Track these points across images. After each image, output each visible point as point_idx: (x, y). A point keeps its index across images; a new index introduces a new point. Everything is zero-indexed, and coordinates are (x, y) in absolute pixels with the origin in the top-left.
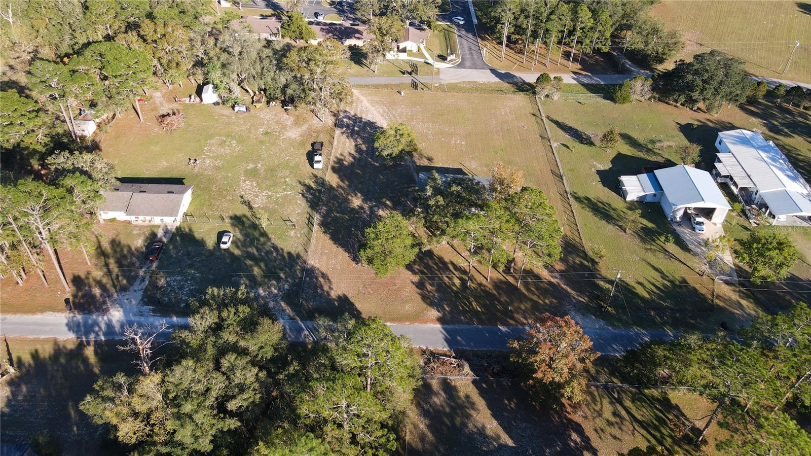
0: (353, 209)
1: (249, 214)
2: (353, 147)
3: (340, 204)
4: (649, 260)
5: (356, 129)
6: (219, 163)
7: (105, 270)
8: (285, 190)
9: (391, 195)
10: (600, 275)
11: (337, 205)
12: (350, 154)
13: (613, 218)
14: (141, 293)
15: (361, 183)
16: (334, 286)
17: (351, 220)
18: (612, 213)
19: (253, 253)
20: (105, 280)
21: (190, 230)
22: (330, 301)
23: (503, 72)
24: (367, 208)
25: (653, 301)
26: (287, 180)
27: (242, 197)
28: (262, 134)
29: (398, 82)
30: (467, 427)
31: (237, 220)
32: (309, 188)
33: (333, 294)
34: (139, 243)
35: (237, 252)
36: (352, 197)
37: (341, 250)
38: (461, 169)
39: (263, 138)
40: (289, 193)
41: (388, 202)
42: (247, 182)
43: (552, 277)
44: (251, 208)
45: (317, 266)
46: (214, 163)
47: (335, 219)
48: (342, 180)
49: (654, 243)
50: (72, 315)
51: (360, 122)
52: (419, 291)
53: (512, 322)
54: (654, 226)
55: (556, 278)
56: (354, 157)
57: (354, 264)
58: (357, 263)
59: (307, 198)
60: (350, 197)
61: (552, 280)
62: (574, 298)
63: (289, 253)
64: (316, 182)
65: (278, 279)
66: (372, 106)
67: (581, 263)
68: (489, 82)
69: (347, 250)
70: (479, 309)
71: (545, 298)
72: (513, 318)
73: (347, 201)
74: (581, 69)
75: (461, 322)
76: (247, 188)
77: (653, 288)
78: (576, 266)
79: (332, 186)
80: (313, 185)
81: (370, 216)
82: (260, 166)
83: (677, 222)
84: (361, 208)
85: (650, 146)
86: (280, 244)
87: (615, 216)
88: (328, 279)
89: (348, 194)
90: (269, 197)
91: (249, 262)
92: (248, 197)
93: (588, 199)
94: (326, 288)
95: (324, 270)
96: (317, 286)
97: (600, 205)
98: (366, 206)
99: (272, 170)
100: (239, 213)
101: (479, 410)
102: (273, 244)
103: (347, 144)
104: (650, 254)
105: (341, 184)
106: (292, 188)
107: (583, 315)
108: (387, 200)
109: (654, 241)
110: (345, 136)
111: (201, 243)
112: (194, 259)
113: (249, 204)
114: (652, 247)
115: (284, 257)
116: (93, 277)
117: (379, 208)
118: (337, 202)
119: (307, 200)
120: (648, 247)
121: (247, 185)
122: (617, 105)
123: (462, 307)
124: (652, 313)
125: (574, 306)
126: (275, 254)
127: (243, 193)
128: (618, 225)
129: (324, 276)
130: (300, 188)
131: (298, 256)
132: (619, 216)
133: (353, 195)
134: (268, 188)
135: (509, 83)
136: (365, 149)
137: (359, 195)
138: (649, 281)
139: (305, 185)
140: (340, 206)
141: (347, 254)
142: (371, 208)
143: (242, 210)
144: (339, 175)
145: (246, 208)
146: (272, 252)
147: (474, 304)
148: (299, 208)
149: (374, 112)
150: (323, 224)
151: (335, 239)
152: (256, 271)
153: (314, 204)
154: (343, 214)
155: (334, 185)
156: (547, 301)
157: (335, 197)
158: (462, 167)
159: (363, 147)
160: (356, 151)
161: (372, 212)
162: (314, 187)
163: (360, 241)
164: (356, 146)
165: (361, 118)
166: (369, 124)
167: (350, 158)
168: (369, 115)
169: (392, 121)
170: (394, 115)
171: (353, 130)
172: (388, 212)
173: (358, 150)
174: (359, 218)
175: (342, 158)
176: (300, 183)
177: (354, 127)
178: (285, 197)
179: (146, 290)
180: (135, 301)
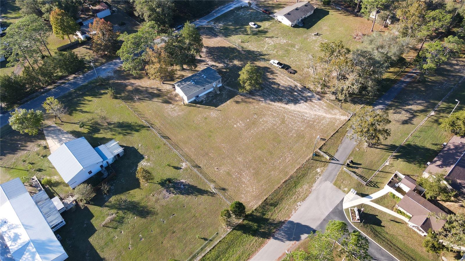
0: (234, 60)
1: (263, 36)
2: (279, 82)
9: (228, 74)
12: (274, 79)
13: (118, 127)
17: (228, 56)
18: (119, 130)
21: (270, 21)
24: (228, 63)
25: (82, 97)
27: (277, 37)
38: (216, 107)
40: (265, 49)
41: (225, 70)
44: (267, 37)
45: (216, 38)
47: (233, 52)
49: (90, 125)
56: (270, 79)
59: (256, 52)
60: (242, 62)
64: (264, 59)
65: (222, 30)
66: (316, 115)
67: (121, 95)
77: (84, 102)
78: (122, 92)
79: (256, 61)
86: (237, 36)
87: (117, 129)
88: (207, 38)
89: (244, 63)
90: (269, 43)
93: (137, 131)
95: (212, 39)
96: (207, 35)
97: (129, 131)
98: (231, 64)
99: (287, 51)
100: (267, 34)
102: (240, 34)
103: (283, 82)
104: (90, 118)
108: (226, 71)
110: (293, 86)
113: (270, 38)
114: (90, 122)
115: (230, 34)
118: (243, 58)
121: (284, 41)
130: (265, 53)
136: (273, 86)
137: (240, 66)
138: (86, 104)
143: (268, 35)
144: (262, 67)
146: (236, 33)
151: (223, 47)
153: (250, 52)
155: (256, 62)
159: (276, 87)
160: (274, 82)
161: (224, 63)
162: (261, 57)
163: (214, 52)
164: (279, 85)
165: (306, 102)
166: (295, 101)
167: (270, 77)
168: (306, 107)
169: (290, 112)
170: (295, 117)
171: (296, 92)
172: (219, 67)
173: (275, 83)
174: (226, 58)
175: (274, 75)
176: (268, 54)
177: (298, 93)
178: (263, 47)
179: (252, 8)
180: (250, 6)
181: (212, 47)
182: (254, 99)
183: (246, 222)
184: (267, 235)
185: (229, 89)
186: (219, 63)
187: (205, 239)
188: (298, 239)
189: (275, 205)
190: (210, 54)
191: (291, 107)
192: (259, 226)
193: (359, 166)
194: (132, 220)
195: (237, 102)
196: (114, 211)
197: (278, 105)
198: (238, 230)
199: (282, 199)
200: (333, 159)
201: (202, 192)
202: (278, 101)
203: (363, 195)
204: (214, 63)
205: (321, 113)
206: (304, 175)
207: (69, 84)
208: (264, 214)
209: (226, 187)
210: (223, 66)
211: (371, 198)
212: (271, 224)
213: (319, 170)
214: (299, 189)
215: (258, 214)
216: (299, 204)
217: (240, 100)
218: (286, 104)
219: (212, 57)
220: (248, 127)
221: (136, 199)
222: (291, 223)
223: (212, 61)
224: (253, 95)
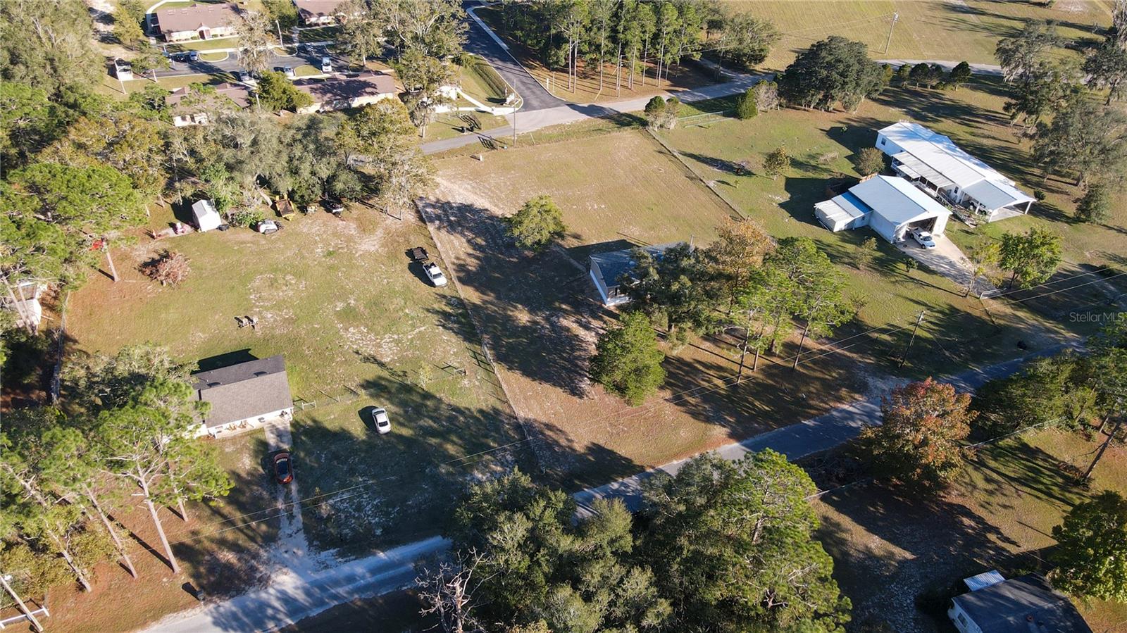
0: (525, 327)
1: (385, 374)
2: (466, 245)
3: (503, 325)
4: (904, 295)
5: (452, 218)
6: (288, 313)
7: (219, 520)
8: (414, 327)
9: (561, 296)
10: (868, 326)
11: (500, 328)
12: (469, 255)
13: (835, 256)
14: (301, 536)
15: (511, 290)
16: (572, 436)
17: (532, 342)
18: (830, 250)
19: (431, 427)
20: (230, 535)
21: (314, 421)
22: (580, 458)
23: (586, 105)
24: (543, 322)
25: (939, 340)
26: (407, 311)
27: (357, 353)
28: (324, 256)
29: (463, 144)
30: (851, 556)
31: (375, 387)
32: (445, 315)
33: (579, 447)
34: (247, 463)
35: (405, 432)
36: (512, 311)
37: (547, 386)
38: (625, 240)
39: (329, 261)
40: (423, 329)
41: (564, 306)
42: (351, 330)
43: (819, 344)
44: (382, 365)
45: (531, 416)
46: (281, 316)
47: (511, 347)
48: (483, 293)
49: (895, 274)
50: (212, 606)
51: (452, 208)
52: (682, 408)
53: (813, 412)
54: (882, 254)
55: (825, 344)
56: (477, 258)
57: (576, 399)
58: (581, 398)
59: (451, 329)
60: (509, 313)
61: (823, 348)
62: (860, 362)
63: (481, 411)
64: (448, 304)
65: (491, 451)
66: (453, 183)
68: (577, 122)
69: (556, 383)
70: (767, 408)
71: (829, 371)
72: (811, 407)
73: (509, 319)
74: (672, 86)
75: (757, 431)
76: (355, 337)
79: (474, 304)
80: (448, 309)
81: (554, 330)
82: (353, 302)
83: (901, 243)
84: (534, 322)
85: (813, 162)
86: (462, 403)
88: (558, 430)
89: (504, 309)
90: (397, 342)
91: (433, 441)
92: (367, 351)
94: (563, 442)
95: (544, 419)
96: (550, 445)
98: (538, 319)
99: (376, 304)
100: (370, 376)
101: (849, 530)
102: (449, 405)
103: (456, 242)
104: (900, 287)
105: (486, 298)
106: (423, 322)
107: (882, 378)
108: (563, 303)
109: (893, 271)
110: (444, 231)
111: (342, 436)
112: (350, 461)
113: (376, 360)
114: (897, 278)
115: (478, 419)
116: (206, 537)
117: (558, 317)
118: (498, 323)
119: (455, 332)
120: (893, 279)
121: (354, 334)
122: (744, 121)
123: (747, 412)
124: (947, 354)
125: (866, 371)
126: (462, 419)
127: (355, 347)
128: (844, 263)
129: (549, 427)
130: (434, 319)
131: (496, 411)
132: (839, 252)
133: (512, 309)
134: (387, 330)
135: (602, 118)
136: (483, 243)
137: (519, 306)
139: (437, 312)
140: (505, 328)
141: (559, 390)
142: (547, 320)
143: (372, 372)
144: (474, 287)
145: (375, 366)
146: (456, 417)
147: (757, 403)
148: (451, 347)
149: (461, 191)
150: (500, 358)
151: (530, 373)
152: (451, 449)
153: (468, 335)
154: (518, 337)
155: (478, 302)
156: (834, 374)
157: (490, 318)
158: (624, 238)
159: (480, 241)
160: (475, 249)
161: (553, 325)
162: (451, 311)
163: (564, 368)
164: (469, 241)
165: (449, 203)
166: (465, 209)
167: (473, 260)
168: (457, 197)
169: (492, 198)
170: (489, 190)
171: (449, 221)
172: (573, 319)
173: (476, 247)
174: (541, 337)
175: (462, 262)
176: (428, 310)
177: (448, 217)
178: (421, 336)
179: (306, 529)
180: (300, 550)
181: (561, 387)
185: (579, 263)
186: (568, 330)
190: (577, 366)
195: (577, 238)
202: (497, 217)
204: (582, 333)
210: (561, 319)
217: (569, 238)
219: (577, 354)
223: (582, 341)
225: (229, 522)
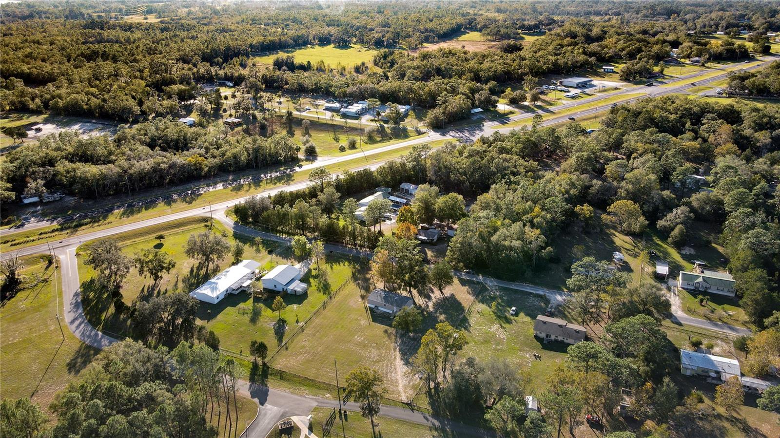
0: (445, 314)
1: (501, 322)
3: (451, 317)
13: (325, 285)
17: (448, 310)
20: (570, 311)
24: (438, 312)
25: (346, 261)
27: (506, 331)
31: (508, 321)
32: (466, 328)
38: (373, 321)
40: (478, 327)
41: (426, 313)
42: (502, 338)
44: (500, 325)
45: (471, 296)
47: (457, 311)
49: (320, 273)
59: (469, 324)
65: (490, 296)
76: (502, 335)
77: (341, 263)
81: (438, 309)
84: (441, 314)
87: (322, 285)
90: (490, 328)
92: (502, 330)
93: (324, 293)
94: (470, 290)
96: (473, 291)
97: (322, 290)
98: (438, 314)
99: (486, 342)
100: (507, 323)
104: (327, 271)
106: (476, 329)
108: (424, 314)
111: (527, 314)
112: (529, 309)
113: (502, 327)
114: (323, 273)
115: (486, 302)
118: (452, 319)
126: (490, 305)
127: (505, 333)
129: (469, 293)
130: (471, 329)
131: (479, 301)
134: (490, 333)
139: (468, 330)
142: (436, 312)
145: (503, 325)
148: (472, 321)
150: (463, 311)
151: (460, 304)
152: (499, 301)
153: (465, 320)
163: (448, 301)
165: (412, 370)
166: (409, 364)
169: (391, 363)
170: (387, 367)
172: (428, 309)
174: (444, 310)
178: (480, 326)
179: (549, 303)
180: (552, 301)
181: (455, 298)
182: (396, 339)
183: (261, 367)
184: (252, 379)
186: (434, 308)
187: (241, 352)
188: (253, 397)
189: (282, 378)
190: (444, 300)
191: (399, 363)
192: (259, 375)
193: (344, 420)
194: (247, 318)
195: (386, 331)
196: (251, 308)
197: (398, 354)
198: (253, 365)
199: (288, 380)
200: (344, 402)
201: (280, 340)
202: (402, 353)
203: (311, 429)
204: (431, 305)
205: (402, 382)
206: (319, 388)
207: (357, 251)
208: (271, 375)
209: (289, 349)
210: (432, 311)
211: (310, 435)
212: (263, 381)
213: (328, 395)
214: (303, 388)
215: (270, 372)
216: (287, 391)
217: (389, 332)
218: (401, 359)
219: (440, 302)
220: (358, 344)
221: (263, 313)
222: (268, 391)
223: (434, 304)
224: (400, 338)
225: (569, 313)
